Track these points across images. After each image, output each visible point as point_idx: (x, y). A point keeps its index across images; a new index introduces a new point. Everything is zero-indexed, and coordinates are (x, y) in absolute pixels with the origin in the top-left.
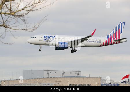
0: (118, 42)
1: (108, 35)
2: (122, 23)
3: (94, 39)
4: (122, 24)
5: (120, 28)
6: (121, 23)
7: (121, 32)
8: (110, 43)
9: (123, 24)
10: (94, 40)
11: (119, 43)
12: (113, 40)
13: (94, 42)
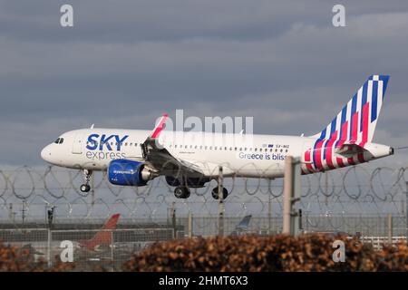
0: (355, 158)
1: (326, 130)
2: (376, 78)
3: (264, 146)
4: (375, 84)
5: (369, 99)
6: (371, 78)
7: (374, 118)
8: (324, 162)
9: (381, 84)
10: (264, 149)
11: (362, 160)
12: (334, 149)
13: (261, 157)
